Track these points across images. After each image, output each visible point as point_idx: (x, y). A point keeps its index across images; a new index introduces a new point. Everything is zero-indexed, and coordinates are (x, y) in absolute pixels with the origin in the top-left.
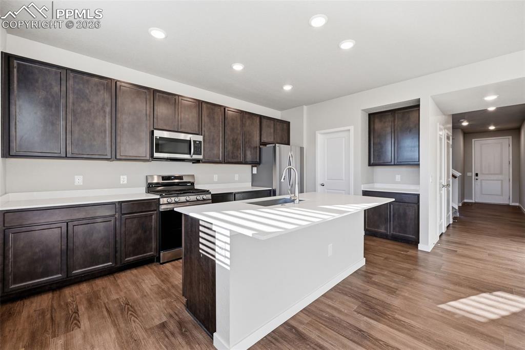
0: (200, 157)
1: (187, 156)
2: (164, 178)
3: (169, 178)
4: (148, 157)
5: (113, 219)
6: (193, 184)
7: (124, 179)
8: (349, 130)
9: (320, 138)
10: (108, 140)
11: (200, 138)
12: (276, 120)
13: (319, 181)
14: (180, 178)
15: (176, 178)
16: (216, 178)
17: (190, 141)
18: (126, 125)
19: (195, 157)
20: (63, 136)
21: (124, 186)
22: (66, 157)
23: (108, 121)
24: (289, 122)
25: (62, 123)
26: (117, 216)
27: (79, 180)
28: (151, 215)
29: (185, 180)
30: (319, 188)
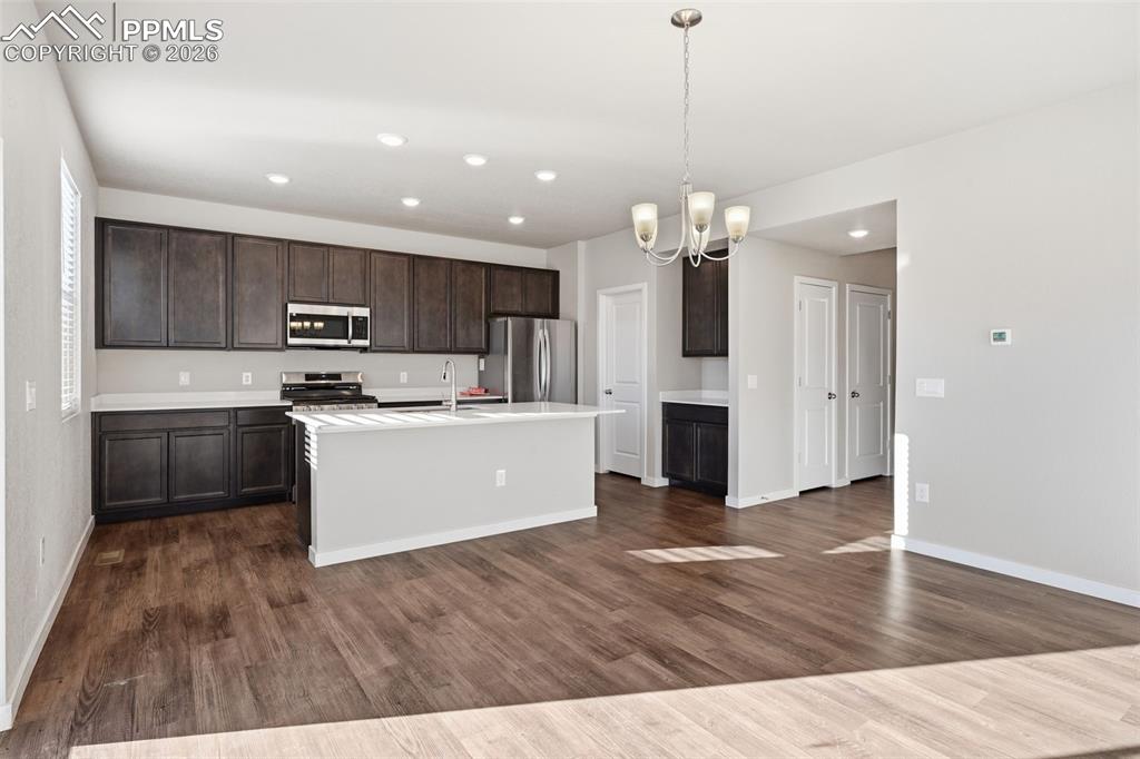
0: (366, 343)
1: (344, 342)
2: (308, 377)
3: (318, 377)
4: (280, 345)
5: (226, 433)
6: (359, 386)
7: (247, 379)
8: (640, 290)
9: (604, 302)
10: (222, 320)
11: (364, 312)
12: (524, 271)
13: (603, 386)
14: (338, 376)
15: (329, 376)
16: (404, 377)
17: (347, 317)
18: (247, 299)
19: (356, 342)
20: (164, 319)
21: (248, 388)
22: (168, 347)
23: (222, 295)
24: (558, 272)
25: (163, 300)
26: (231, 427)
27: (184, 378)
28: (280, 430)
29: (344, 380)
30: (603, 398)
